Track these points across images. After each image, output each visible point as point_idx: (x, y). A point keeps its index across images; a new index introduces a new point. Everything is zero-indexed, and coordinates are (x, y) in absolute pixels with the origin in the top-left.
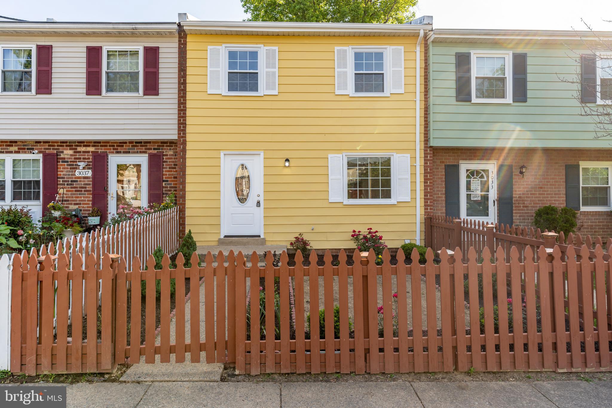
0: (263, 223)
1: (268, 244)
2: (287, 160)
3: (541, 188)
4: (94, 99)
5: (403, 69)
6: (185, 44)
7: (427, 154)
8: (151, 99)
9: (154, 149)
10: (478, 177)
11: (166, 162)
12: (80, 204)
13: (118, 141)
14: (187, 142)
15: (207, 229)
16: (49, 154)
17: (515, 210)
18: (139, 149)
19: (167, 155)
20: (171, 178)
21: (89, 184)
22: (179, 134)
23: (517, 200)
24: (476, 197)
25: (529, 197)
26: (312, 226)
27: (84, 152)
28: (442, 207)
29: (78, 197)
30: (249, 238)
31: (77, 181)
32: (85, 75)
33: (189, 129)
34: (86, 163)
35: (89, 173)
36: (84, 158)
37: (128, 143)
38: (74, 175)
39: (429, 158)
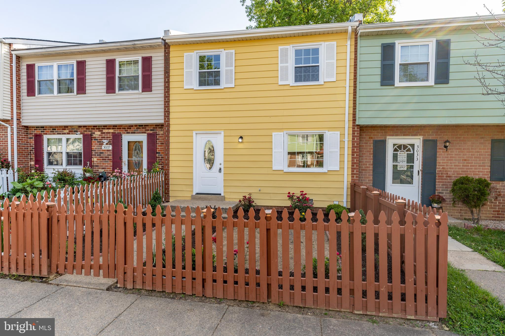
0: (223, 185)
1: (227, 200)
2: (241, 137)
3: (465, 160)
4: (111, 96)
5: (335, 61)
6: (169, 53)
7: (355, 131)
8: (147, 95)
9: (151, 130)
10: (405, 151)
11: (159, 139)
12: (105, 168)
13: (128, 125)
14: (170, 125)
15: (184, 188)
16: (86, 135)
17: (439, 179)
18: (141, 130)
19: (159, 134)
20: (162, 151)
21: (110, 155)
22: (165, 119)
23: (440, 171)
24: (402, 167)
25: (452, 169)
26: (259, 188)
27: (107, 133)
28: (369, 175)
29: (104, 164)
30: (212, 195)
31: (103, 153)
32: (105, 80)
33: (171, 116)
34: (108, 141)
35: (110, 148)
36: (107, 137)
37: (134, 126)
38: (102, 148)
39: (356, 134)
